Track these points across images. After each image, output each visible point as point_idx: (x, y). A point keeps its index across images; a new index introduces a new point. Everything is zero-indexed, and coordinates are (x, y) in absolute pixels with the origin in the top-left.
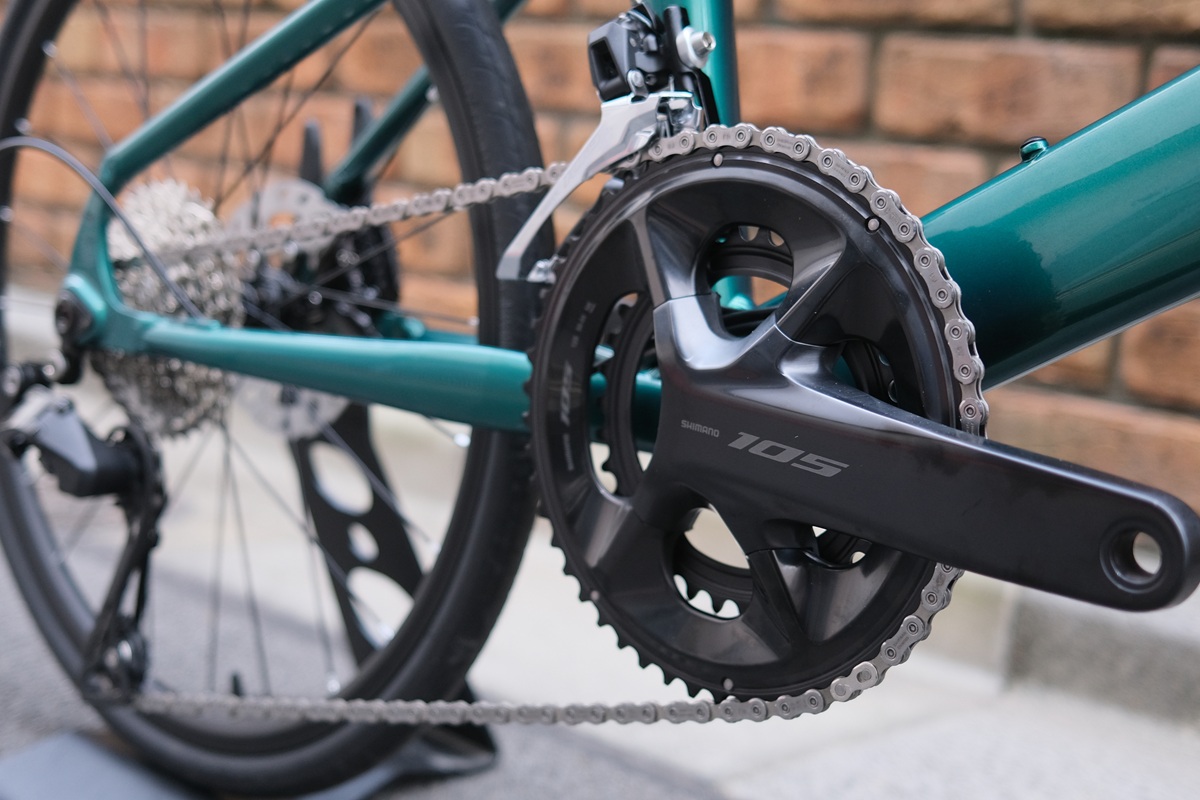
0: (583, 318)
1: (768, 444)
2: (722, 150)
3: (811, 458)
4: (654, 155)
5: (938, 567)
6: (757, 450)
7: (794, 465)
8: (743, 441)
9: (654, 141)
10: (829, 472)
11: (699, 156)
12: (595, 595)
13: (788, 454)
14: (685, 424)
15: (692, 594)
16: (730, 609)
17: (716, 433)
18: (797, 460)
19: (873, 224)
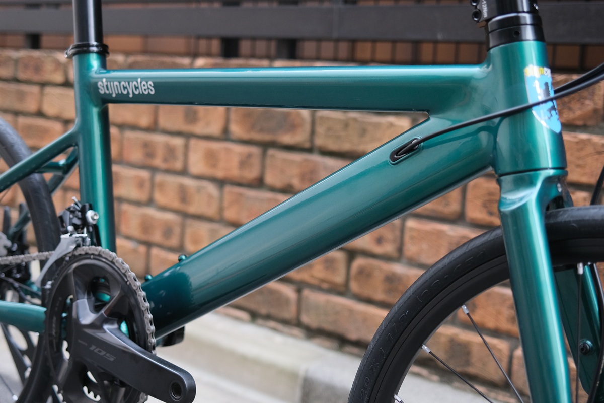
0: (59, 302)
1: (98, 349)
2: (93, 254)
3: (108, 355)
4: (76, 253)
5: (142, 393)
6: (96, 351)
7: (104, 356)
8: (93, 348)
9: (76, 249)
10: (112, 359)
11: (87, 256)
12: (62, 392)
13: (103, 353)
14: (79, 341)
15: (89, 393)
16: (98, 398)
17: (86, 344)
18: (105, 355)
19: (128, 283)
